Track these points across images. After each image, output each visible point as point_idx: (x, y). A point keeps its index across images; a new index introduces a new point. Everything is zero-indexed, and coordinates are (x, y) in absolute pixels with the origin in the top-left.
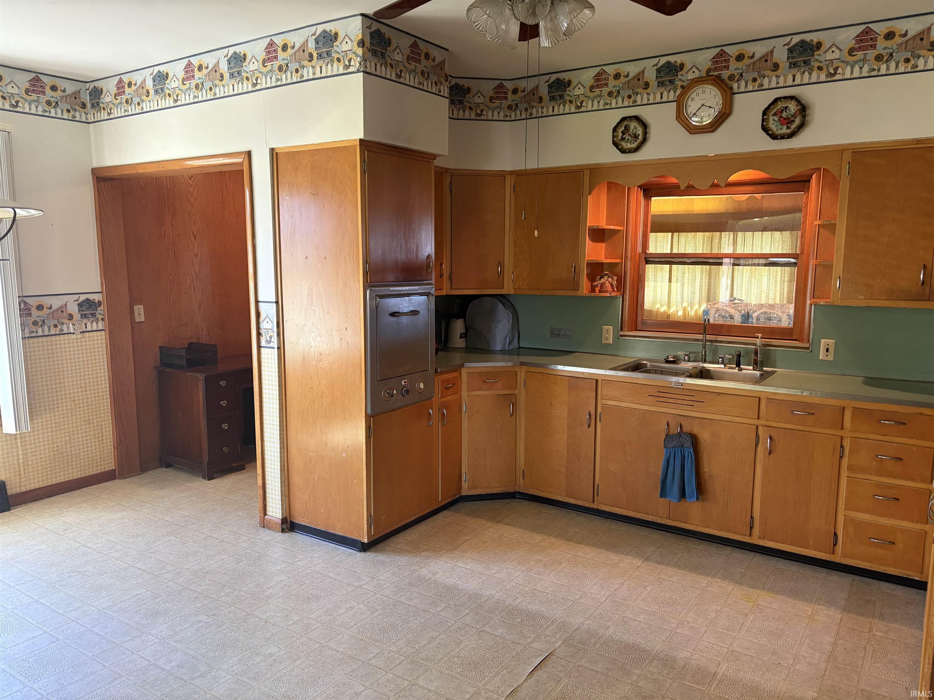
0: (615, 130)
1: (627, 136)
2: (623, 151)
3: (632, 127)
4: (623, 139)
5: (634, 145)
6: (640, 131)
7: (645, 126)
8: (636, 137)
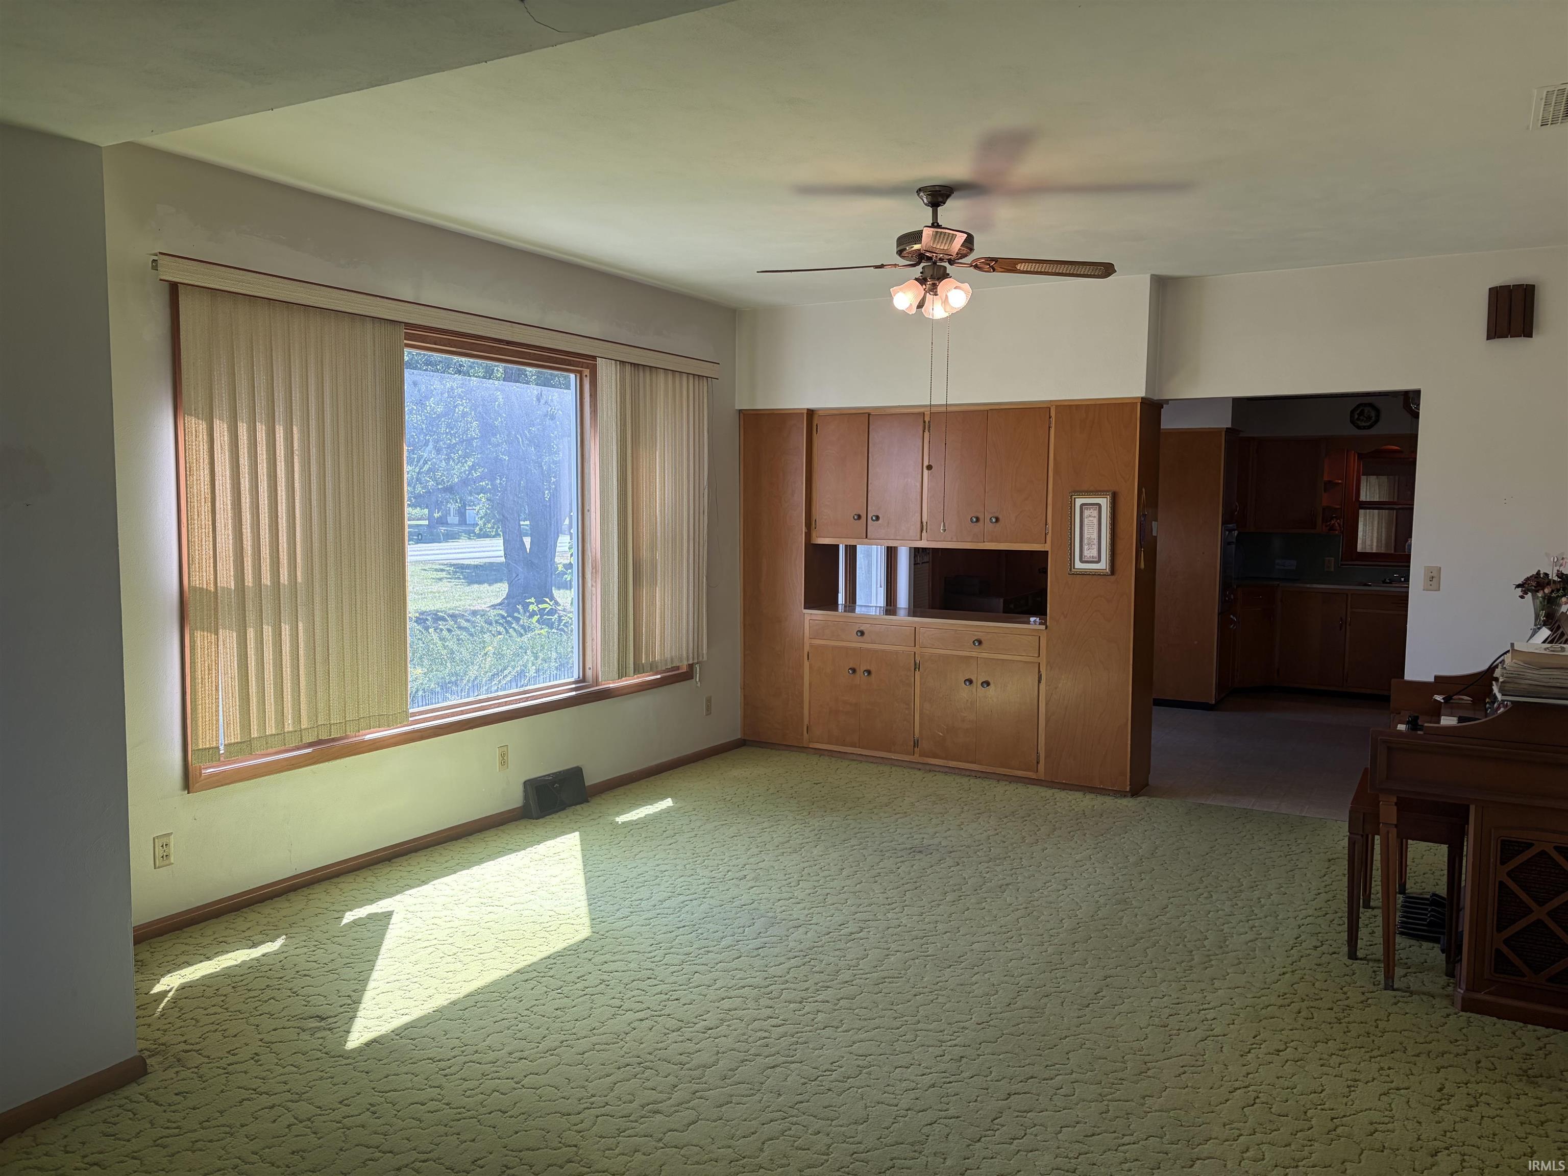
0: (1352, 412)
1: (1362, 418)
2: (1359, 427)
3: (1366, 411)
4: (1358, 419)
5: (1368, 424)
6: (1373, 414)
7: (1378, 411)
8: (1369, 418)
